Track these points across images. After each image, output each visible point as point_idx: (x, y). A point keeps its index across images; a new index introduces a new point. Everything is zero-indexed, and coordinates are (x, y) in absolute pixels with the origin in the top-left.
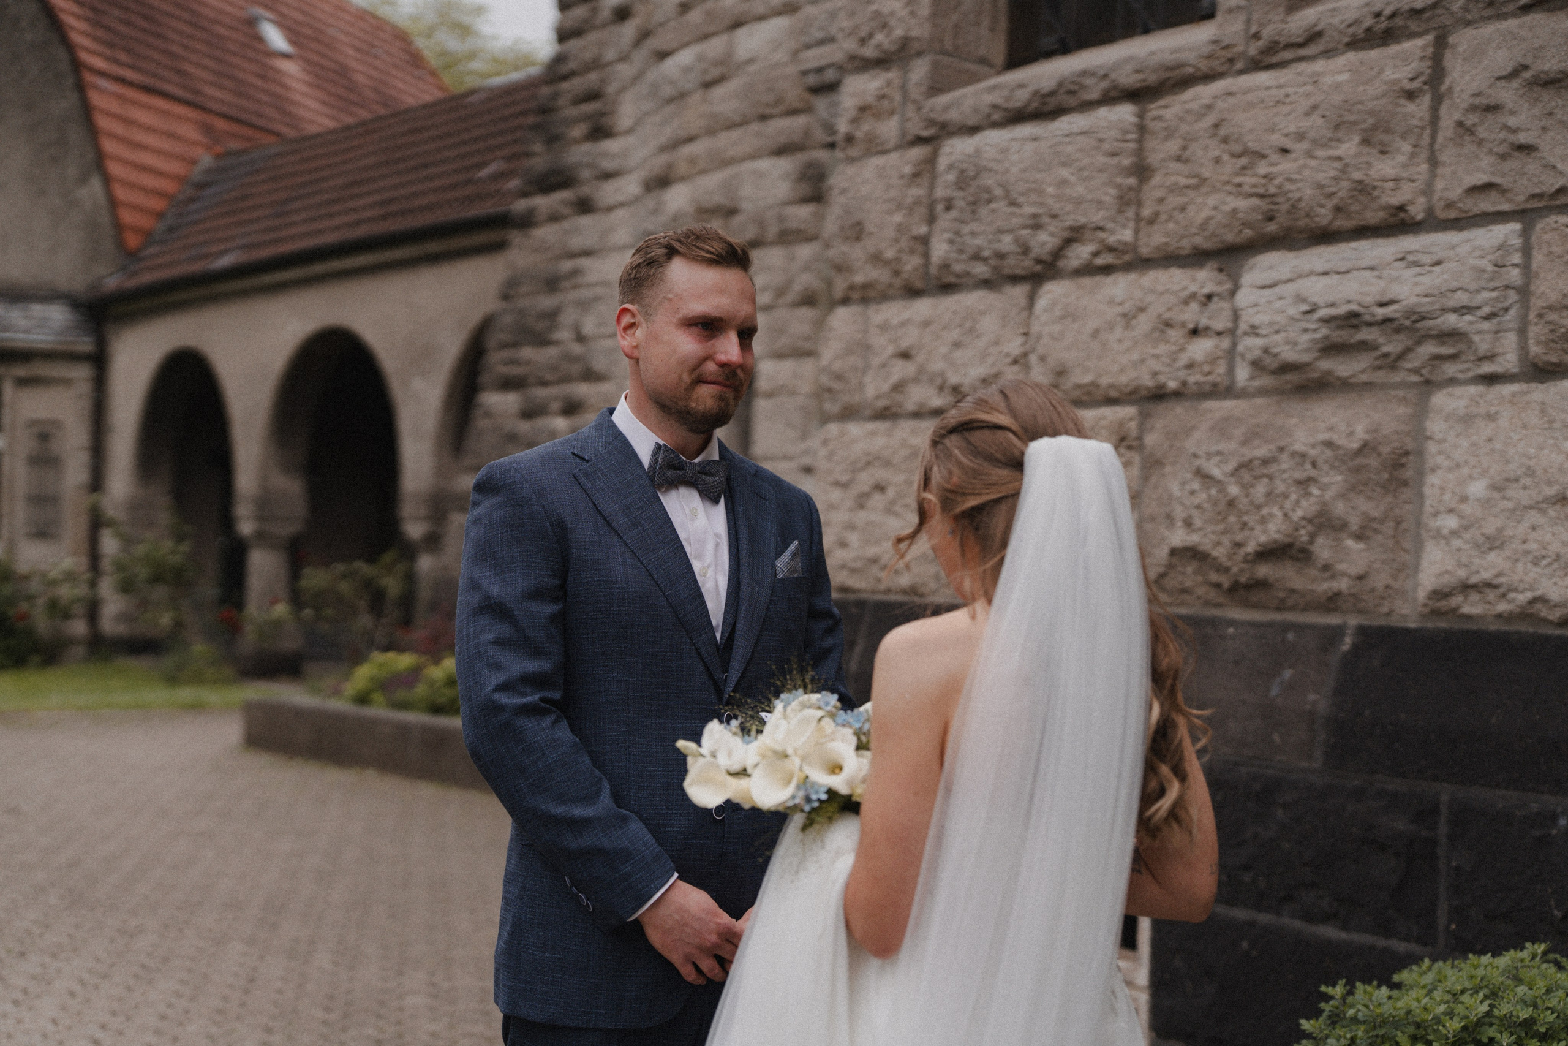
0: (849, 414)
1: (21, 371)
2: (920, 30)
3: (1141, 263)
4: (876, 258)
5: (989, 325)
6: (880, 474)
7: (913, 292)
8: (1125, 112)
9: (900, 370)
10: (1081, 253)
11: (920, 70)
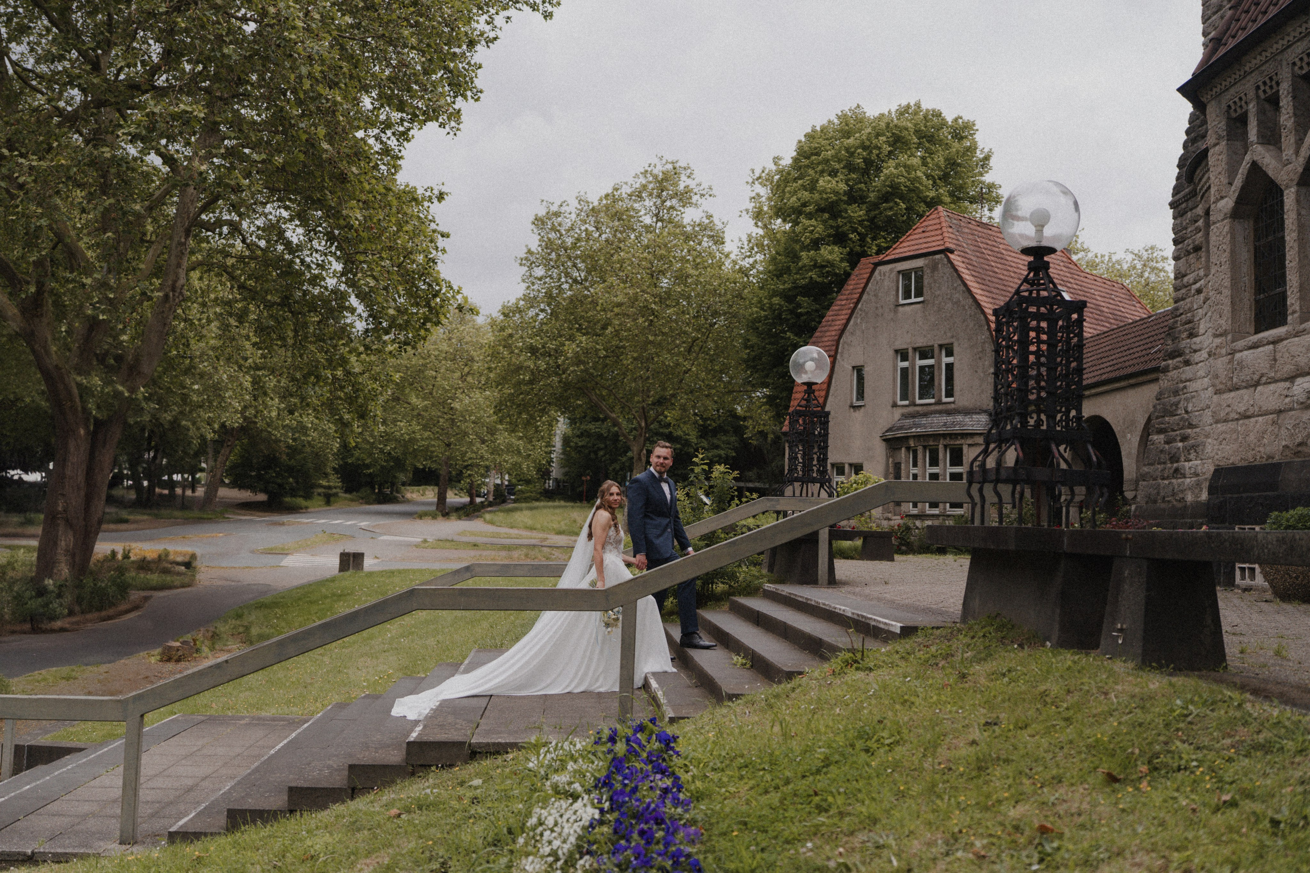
0: (1217, 422)
1: (970, 441)
2: (1229, 328)
3: (1276, 381)
4: (1221, 383)
5: (1246, 397)
6: (1224, 435)
7: (1231, 391)
8: (1271, 347)
9: (1229, 409)
10: (1264, 379)
11: (1229, 337)
